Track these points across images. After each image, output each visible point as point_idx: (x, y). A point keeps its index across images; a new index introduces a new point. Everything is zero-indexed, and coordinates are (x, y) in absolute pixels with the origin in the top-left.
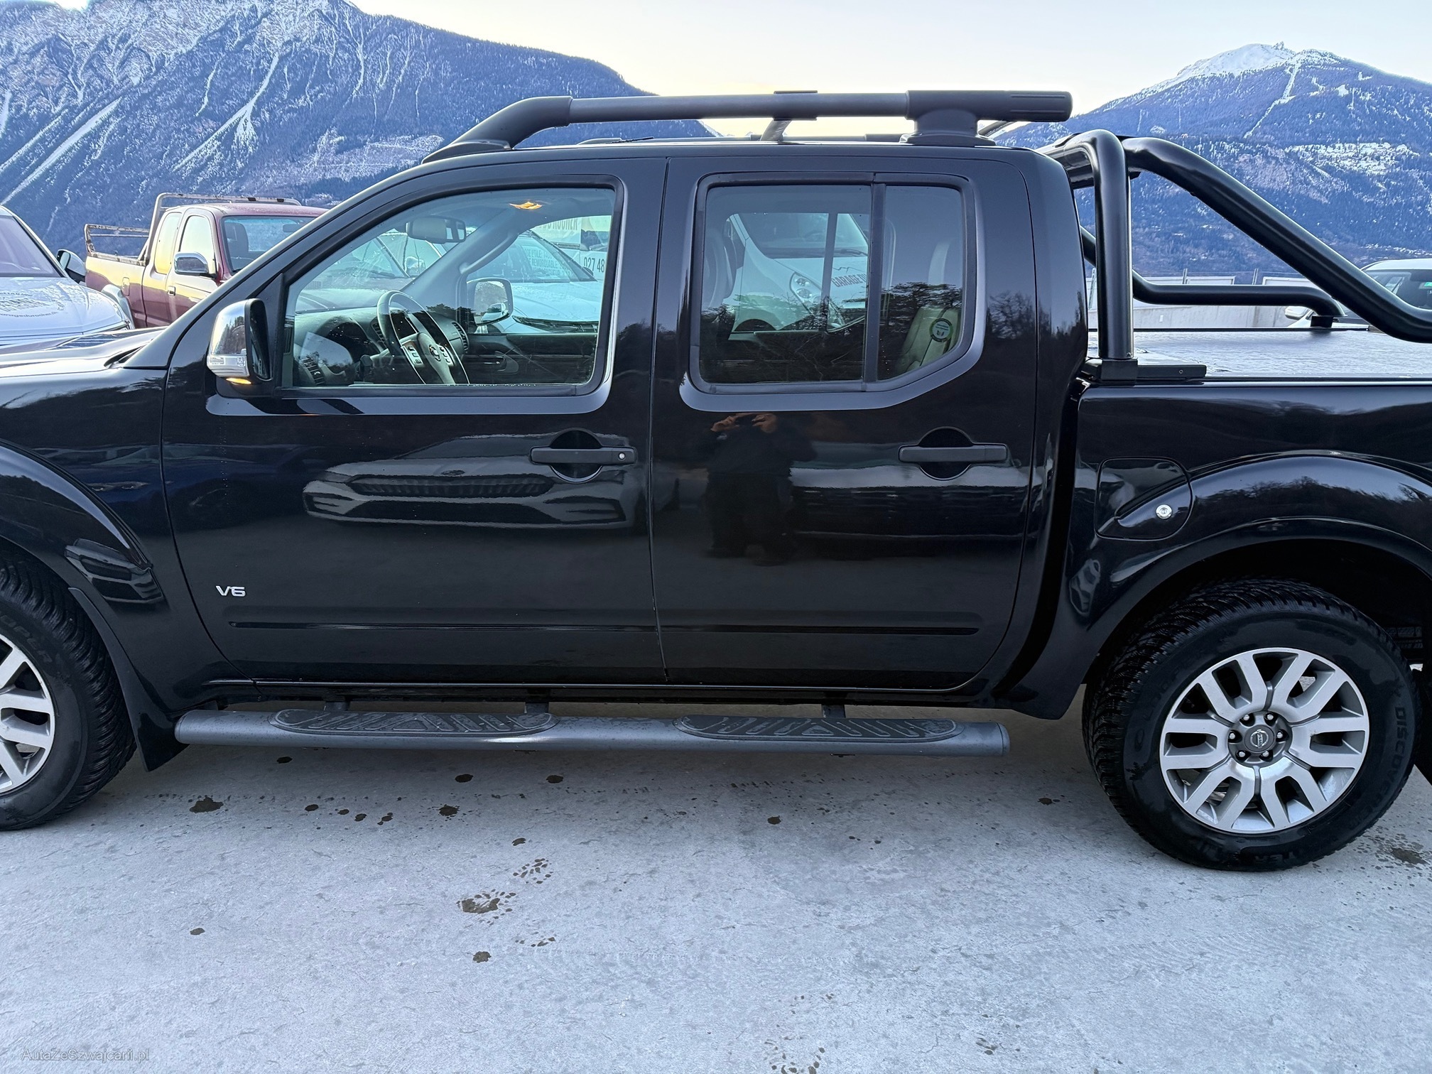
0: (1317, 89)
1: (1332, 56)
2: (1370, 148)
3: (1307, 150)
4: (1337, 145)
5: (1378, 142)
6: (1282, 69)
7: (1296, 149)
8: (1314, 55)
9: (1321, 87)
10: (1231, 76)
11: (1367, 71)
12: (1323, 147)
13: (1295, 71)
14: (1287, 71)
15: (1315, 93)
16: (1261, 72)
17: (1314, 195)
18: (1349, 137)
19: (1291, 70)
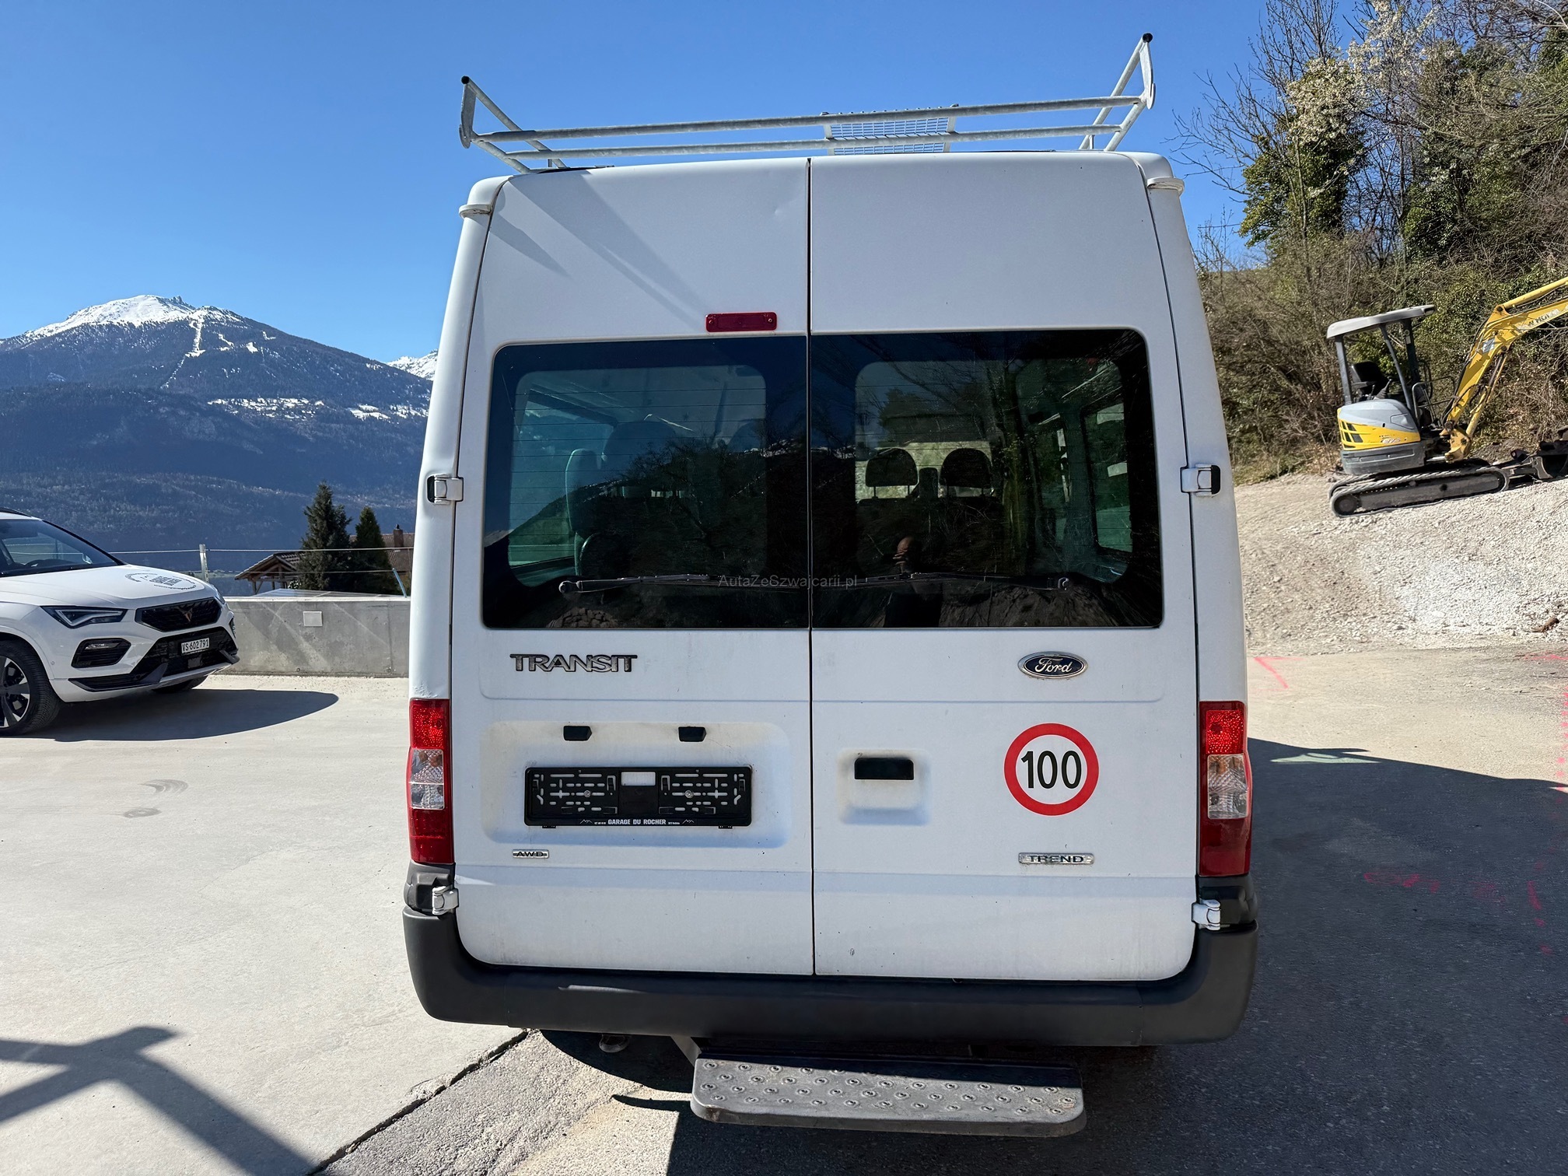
0: (227, 345)
1: (233, 314)
2: (291, 403)
3: (230, 403)
4: (259, 400)
5: (295, 397)
6: (185, 322)
7: (219, 401)
8: (215, 312)
9: (230, 343)
10: (131, 325)
11: (272, 331)
12: (246, 401)
13: (200, 326)
14: (191, 325)
15: (225, 348)
16: (162, 323)
17: (247, 446)
18: (270, 393)
19: (195, 325)
